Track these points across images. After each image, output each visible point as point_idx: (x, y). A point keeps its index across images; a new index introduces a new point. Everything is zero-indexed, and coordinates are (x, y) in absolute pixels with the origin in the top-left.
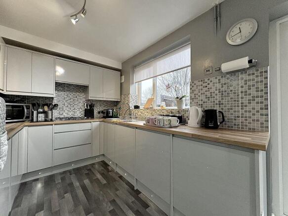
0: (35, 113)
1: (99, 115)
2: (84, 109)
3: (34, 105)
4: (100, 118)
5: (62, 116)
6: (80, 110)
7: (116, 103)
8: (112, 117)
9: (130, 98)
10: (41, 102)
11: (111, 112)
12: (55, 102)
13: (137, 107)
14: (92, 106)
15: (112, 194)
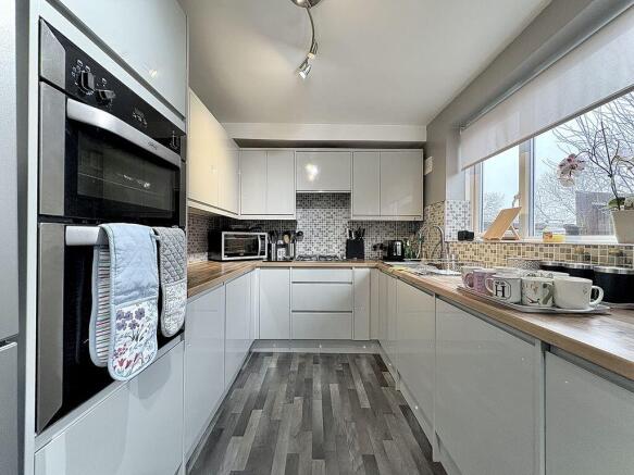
0: (273, 245)
1: (375, 254)
2: (345, 241)
3: (271, 234)
4: (376, 259)
5: (309, 253)
6: (339, 241)
7: (413, 227)
8: (400, 259)
9: (447, 212)
10: (282, 230)
11: (399, 248)
12: (299, 228)
13: (466, 236)
14: (360, 234)
15: (373, 441)
